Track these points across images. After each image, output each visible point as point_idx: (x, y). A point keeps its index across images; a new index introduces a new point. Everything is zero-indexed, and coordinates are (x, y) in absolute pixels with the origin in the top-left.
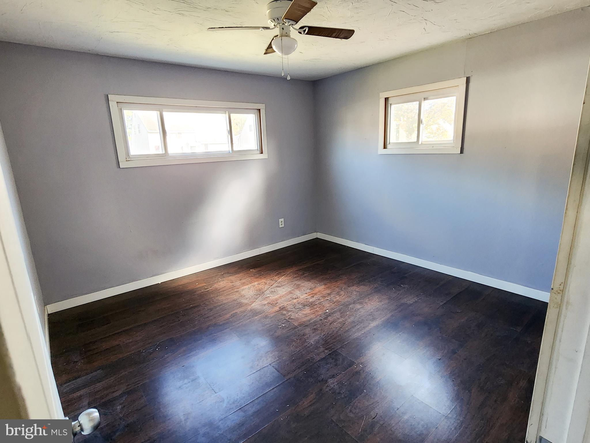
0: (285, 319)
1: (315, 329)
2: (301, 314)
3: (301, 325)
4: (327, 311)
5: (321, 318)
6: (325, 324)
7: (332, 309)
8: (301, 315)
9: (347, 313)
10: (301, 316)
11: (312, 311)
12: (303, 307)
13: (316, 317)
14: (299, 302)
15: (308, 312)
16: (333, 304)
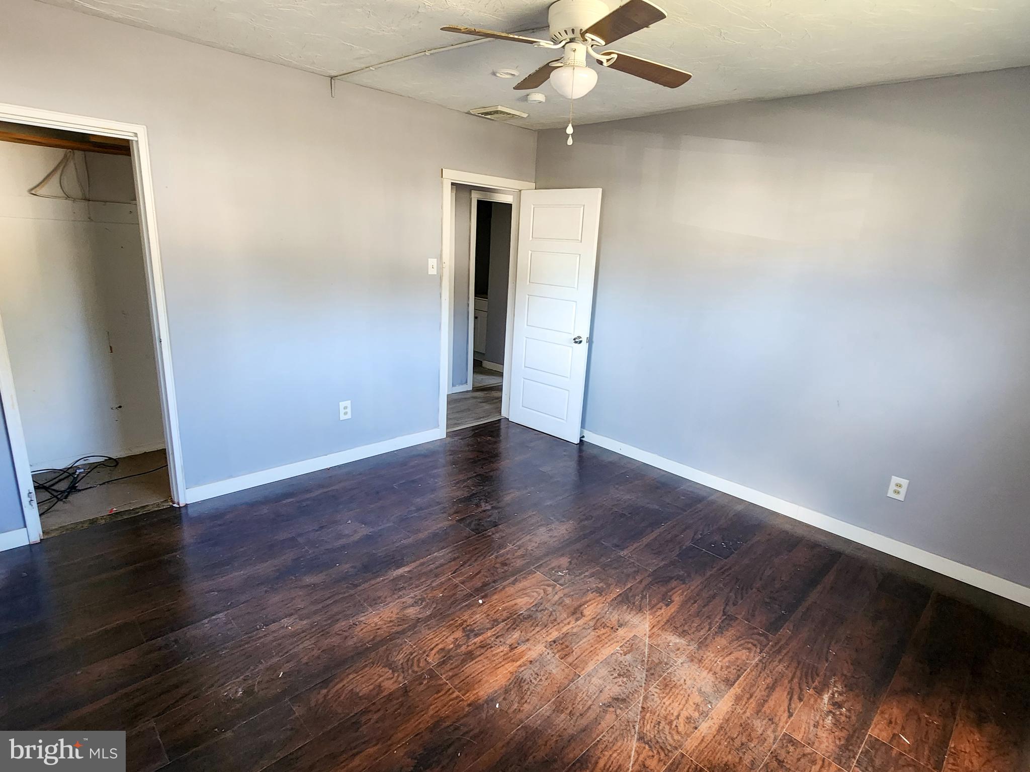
0: (561, 585)
1: (506, 565)
2: (533, 596)
3: (530, 574)
4: (480, 601)
5: (494, 584)
6: (489, 572)
7: (469, 606)
8: (533, 594)
9: (441, 595)
10: (533, 592)
11: (513, 603)
12: (532, 613)
13: (504, 588)
14: (544, 631)
15: (522, 599)
16: (466, 621)
